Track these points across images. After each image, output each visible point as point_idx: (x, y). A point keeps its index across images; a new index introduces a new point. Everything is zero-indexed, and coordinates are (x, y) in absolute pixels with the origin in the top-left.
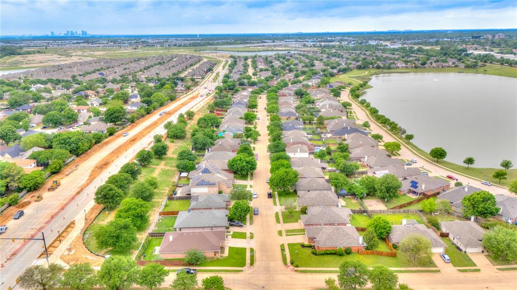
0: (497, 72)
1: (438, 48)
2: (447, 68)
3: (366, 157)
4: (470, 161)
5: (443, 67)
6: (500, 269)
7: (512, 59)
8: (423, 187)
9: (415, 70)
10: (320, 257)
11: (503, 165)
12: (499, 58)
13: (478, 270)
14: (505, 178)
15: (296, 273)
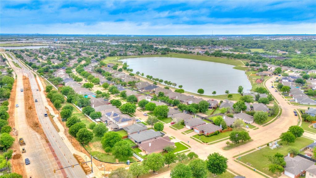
0: (176, 56)
1: (140, 45)
2: (153, 55)
3: (177, 97)
4: (214, 93)
5: (151, 54)
6: (263, 126)
7: (178, 50)
8: (213, 104)
9: (139, 56)
10: (211, 137)
11: (226, 93)
12: (172, 49)
13: (258, 128)
14: (232, 97)
15: (209, 145)
